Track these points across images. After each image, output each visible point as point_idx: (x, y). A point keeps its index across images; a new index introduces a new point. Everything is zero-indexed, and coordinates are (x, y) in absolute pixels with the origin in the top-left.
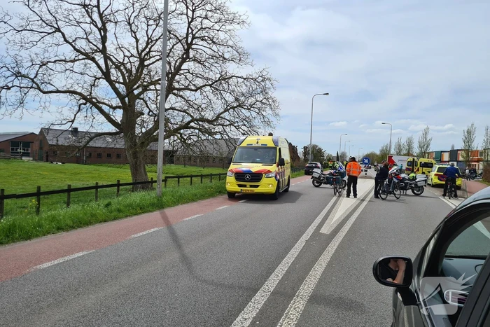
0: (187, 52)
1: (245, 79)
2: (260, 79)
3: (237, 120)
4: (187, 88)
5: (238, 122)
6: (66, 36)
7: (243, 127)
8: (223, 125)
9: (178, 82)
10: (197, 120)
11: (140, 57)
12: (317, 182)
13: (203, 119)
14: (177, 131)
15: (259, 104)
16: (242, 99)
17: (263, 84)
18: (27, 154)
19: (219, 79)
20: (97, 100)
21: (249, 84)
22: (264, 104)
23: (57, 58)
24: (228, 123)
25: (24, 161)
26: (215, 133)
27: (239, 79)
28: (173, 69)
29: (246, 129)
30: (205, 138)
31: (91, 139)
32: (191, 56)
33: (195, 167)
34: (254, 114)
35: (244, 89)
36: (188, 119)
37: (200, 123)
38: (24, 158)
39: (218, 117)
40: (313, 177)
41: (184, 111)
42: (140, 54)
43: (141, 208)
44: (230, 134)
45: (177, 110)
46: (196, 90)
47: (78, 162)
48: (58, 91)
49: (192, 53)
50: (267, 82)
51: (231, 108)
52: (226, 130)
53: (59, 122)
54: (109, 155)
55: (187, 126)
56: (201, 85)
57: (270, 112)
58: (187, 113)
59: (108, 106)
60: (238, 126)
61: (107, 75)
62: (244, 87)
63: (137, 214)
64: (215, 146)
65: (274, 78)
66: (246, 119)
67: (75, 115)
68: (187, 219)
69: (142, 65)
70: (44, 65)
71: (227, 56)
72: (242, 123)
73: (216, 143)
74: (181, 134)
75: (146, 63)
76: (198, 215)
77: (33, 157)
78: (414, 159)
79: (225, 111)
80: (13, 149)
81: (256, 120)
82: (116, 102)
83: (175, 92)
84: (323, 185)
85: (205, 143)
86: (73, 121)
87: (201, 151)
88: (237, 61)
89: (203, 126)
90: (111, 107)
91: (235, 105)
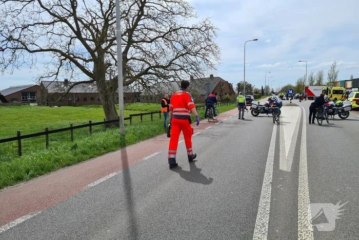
0: (141, 9)
1: (191, 29)
2: (204, 29)
3: (185, 65)
4: (143, 41)
5: (187, 67)
6: (42, 3)
7: (191, 70)
8: (175, 70)
9: (137, 36)
10: (154, 67)
11: (105, 18)
12: (255, 112)
13: (158, 66)
14: (138, 77)
15: (203, 51)
16: (189, 47)
17: (206, 32)
18: (33, 101)
19: (170, 31)
20: (73, 55)
21: (194, 34)
22: (208, 50)
23: (36, 22)
24: (179, 68)
25: (31, 107)
26: (170, 77)
27: (186, 29)
28: (131, 25)
29: (193, 71)
30: (161, 81)
31: (72, 87)
32: (145, 13)
33: (156, 104)
34: (199, 59)
35: (191, 38)
36: (147, 66)
37: (157, 69)
38: (31, 104)
39: (171, 63)
40: (251, 108)
41: (143, 60)
42: (104, 16)
43: (105, 148)
44: (180, 77)
45: (137, 59)
46: (151, 42)
47: (70, 105)
48: (42, 50)
49: (145, 10)
50: (210, 30)
51: (180, 55)
52: (178, 74)
53: (47, 75)
54: (92, 99)
55: (146, 72)
56: (155, 37)
57: (213, 57)
58: (145, 61)
59: (82, 59)
60: (187, 70)
61: (78, 34)
62: (191, 36)
63: (101, 154)
64: (170, 87)
65: (215, 27)
66: (193, 63)
67: (59, 69)
68: (146, 158)
69: (106, 25)
70: (25, 28)
71: (174, 10)
72: (190, 67)
73: (170, 84)
74: (142, 79)
75: (110, 22)
76: (156, 153)
77: (38, 103)
78: (328, 88)
79: (176, 58)
80: (23, 98)
81: (201, 65)
82: (87, 56)
83: (135, 44)
84: (260, 115)
85: (162, 85)
86: (57, 74)
87: (159, 92)
88: (184, 14)
89: (159, 71)
90: (85, 60)
91: (184, 53)
